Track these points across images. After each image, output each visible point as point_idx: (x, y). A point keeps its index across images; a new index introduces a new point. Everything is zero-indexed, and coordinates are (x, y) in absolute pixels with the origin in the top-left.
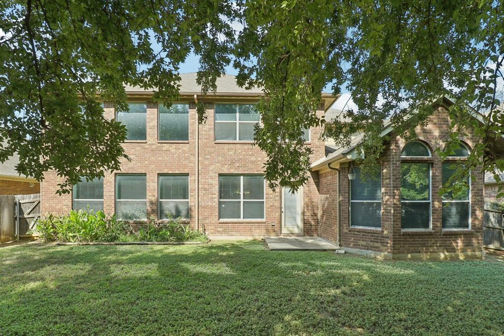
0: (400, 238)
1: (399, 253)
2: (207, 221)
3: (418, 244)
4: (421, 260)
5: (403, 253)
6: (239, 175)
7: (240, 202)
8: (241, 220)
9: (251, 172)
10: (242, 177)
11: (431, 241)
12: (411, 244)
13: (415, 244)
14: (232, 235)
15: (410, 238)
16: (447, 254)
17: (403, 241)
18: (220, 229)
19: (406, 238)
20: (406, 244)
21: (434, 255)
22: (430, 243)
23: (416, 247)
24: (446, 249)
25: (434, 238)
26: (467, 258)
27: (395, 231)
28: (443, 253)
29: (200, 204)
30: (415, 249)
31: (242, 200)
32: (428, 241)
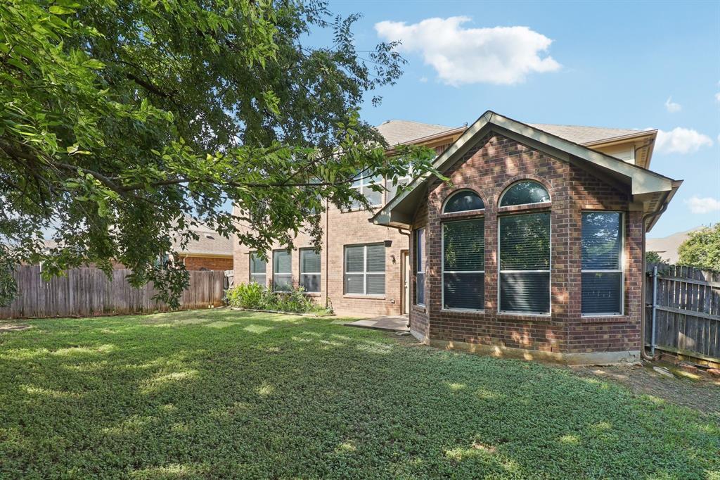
0: (439, 320)
1: (438, 338)
2: (334, 295)
3: (463, 329)
4: (467, 351)
5: (442, 339)
6: (362, 245)
7: (363, 275)
8: (364, 295)
9: (373, 242)
10: (365, 247)
11: (480, 327)
12: (453, 328)
13: (458, 329)
14: (354, 311)
15: (451, 320)
16: (504, 348)
17: (443, 324)
18: (345, 304)
19: (447, 320)
20: (446, 328)
21: (486, 348)
22: (479, 330)
23: (460, 333)
24: (503, 341)
25: (485, 323)
26: (537, 359)
27: (433, 310)
28: (499, 346)
29: (329, 278)
30: (458, 336)
31: (365, 273)
32: (476, 326)
